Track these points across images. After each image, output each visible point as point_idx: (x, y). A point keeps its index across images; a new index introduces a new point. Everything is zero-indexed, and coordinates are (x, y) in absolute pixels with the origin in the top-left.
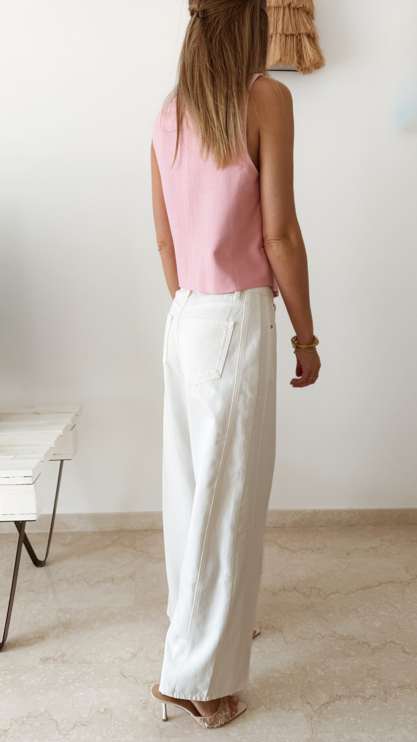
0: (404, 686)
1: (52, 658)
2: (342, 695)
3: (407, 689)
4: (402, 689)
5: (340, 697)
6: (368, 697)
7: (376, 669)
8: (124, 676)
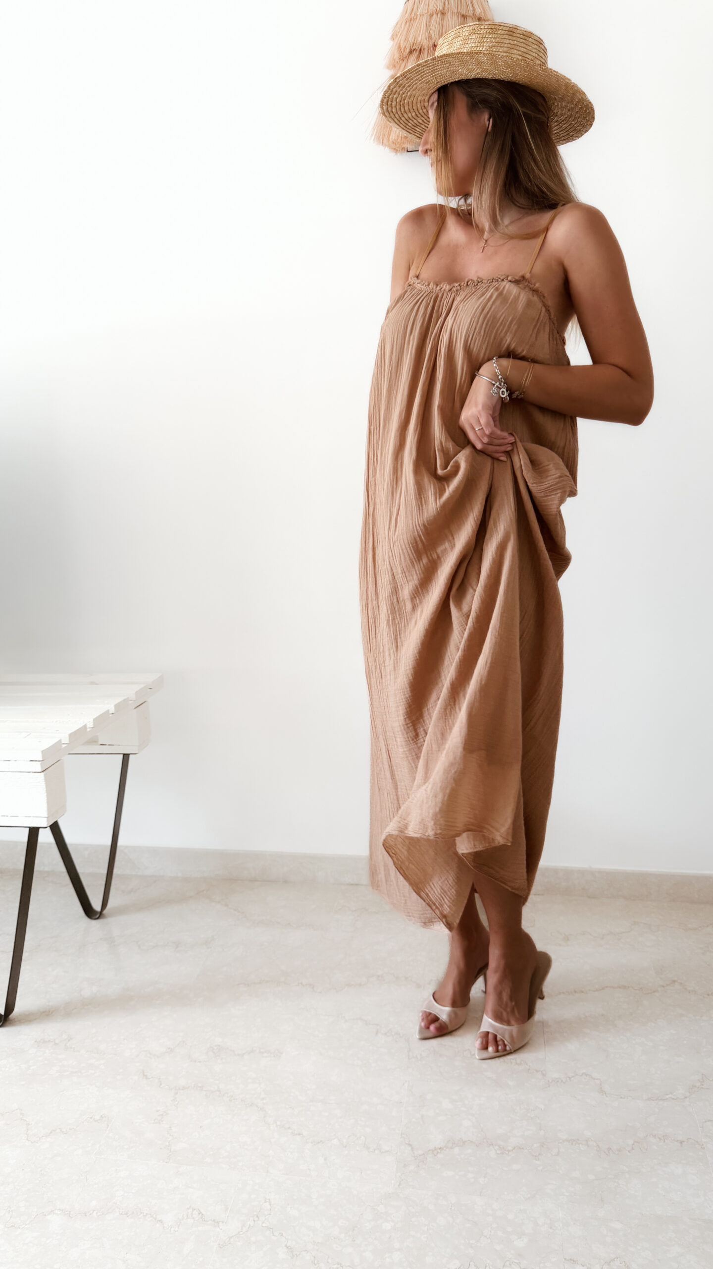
0: (578, 1140)
1: (52, 1042)
2: (469, 1140)
3: (581, 1145)
4: (572, 1144)
5: (464, 1142)
6: (510, 1148)
7: (541, 1109)
8: (146, 1076)
